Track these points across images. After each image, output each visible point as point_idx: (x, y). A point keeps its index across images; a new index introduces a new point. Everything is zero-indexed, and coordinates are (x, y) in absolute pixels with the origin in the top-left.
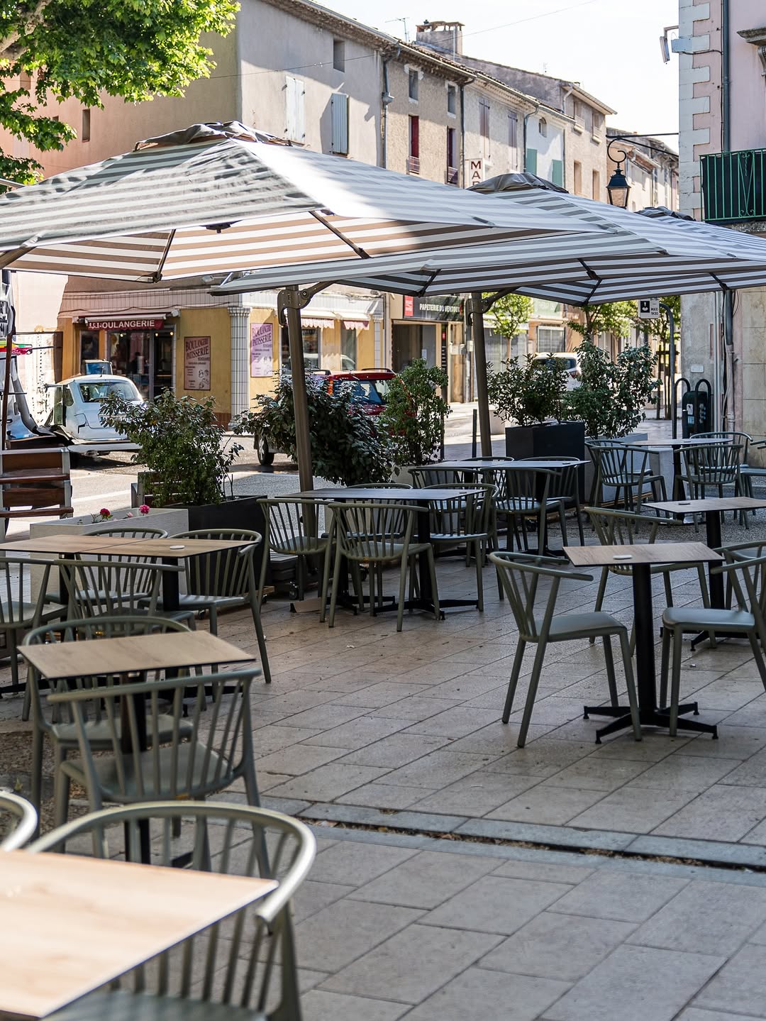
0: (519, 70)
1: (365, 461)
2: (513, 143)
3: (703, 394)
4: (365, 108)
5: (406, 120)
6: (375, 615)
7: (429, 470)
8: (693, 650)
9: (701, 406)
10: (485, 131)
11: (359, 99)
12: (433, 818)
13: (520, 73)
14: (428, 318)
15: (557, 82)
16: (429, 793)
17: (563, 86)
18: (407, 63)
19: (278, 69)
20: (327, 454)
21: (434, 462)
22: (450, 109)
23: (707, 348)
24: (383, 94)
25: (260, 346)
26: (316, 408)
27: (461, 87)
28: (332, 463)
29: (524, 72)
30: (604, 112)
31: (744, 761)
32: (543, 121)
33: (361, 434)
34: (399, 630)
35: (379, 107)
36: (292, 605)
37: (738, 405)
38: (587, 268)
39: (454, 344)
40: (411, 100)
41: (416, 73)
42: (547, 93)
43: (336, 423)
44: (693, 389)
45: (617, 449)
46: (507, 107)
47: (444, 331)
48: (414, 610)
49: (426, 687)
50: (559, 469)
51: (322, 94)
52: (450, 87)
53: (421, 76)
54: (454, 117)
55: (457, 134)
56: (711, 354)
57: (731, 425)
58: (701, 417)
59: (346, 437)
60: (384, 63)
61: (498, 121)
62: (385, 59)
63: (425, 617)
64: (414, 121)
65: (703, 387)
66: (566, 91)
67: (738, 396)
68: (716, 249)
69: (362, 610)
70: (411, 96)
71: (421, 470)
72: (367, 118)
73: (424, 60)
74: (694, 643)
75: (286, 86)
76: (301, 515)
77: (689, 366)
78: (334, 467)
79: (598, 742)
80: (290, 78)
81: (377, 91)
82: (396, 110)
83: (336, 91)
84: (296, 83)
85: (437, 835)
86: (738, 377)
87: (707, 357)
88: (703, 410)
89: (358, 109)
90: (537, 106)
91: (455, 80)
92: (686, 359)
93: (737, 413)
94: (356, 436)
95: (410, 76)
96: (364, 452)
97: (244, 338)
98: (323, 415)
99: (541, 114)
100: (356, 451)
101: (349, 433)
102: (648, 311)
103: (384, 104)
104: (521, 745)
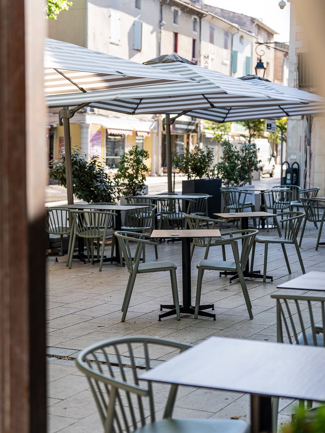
0: (231, 12)
1: (101, 193)
2: (226, 47)
3: (295, 169)
4: (151, 28)
5: (172, 35)
6: (93, 264)
7: (138, 198)
8: (231, 282)
9: (294, 175)
10: (212, 41)
11: (148, 23)
12: (63, 350)
13: (232, 13)
14: (180, 131)
15: (250, 18)
16: (68, 340)
17: (253, 20)
18: (173, 6)
19: (107, 6)
20: (83, 189)
21: (141, 195)
22: (194, 30)
23: (298, 147)
24: (161, 21)
25: (95, 142)
26: (79, 167)
27: (200, 18)
28: (86, 193)
29: (234, 13)
30: (273, 33)
31: (221, 330)
32: (242, 37)
33: (100, 180)
34: (100, 271)
35: (158, 27)
36: (56, 258)
37: (312, 175)
38: (210, 103)
39: (193, 144)
40: (174, 25)
41: (177, 11)
42: (245, 23)
43: (89, 174)
44: (291, 167)
45: (236, 192)
46: (224, 29)
47: (188, 138)
48: (113, 262)
49: (96, 295)
50: (196, 199)
51: (129, 20)
52: (195, 19)
53: (180, 12)
54: (196, 34)
55: (197, 42)
56: (300, 150)
57: (308, 184)
58: (294, 180)
59: (93, 181)
60: (161, 6)
61: (219, 37)
62: (162, 4)
63: (116, 265)
64: (176, 35)
65: (295, 166)
66: (254, 22)
67: (312, 171)
68: (261, 93)
69: (89, 261)
70: (175, 22)
71: (134, 198)
72: (152, 33)
73: (182, 5)
74: (231, 279)
75: (110, 16)
76: (68, 217)
77: (289, 156)
78: (87, 195)
79: (160, 320)
80: (113, 12)
81: (157, 19)
82: (167, 29)
83: (136, 19)
84: (116, 14)
85: (60, 358)
86: (312, 162)
87: (298, 151)
88: (295, 177)
89: (147, 28)
90: (238, 29)
91: (197, 15)
92: (288, 152)
93: (311, 179)
94: (97, 181)
95: (174, 13)
96: (101, 188)
97: (87, 138)
98: (82, 170)
99: (240, 34)
100: (97, 188)
101: (95, 179)
102: (270, 129)
103: (161, 26)
104: (123, 321)
